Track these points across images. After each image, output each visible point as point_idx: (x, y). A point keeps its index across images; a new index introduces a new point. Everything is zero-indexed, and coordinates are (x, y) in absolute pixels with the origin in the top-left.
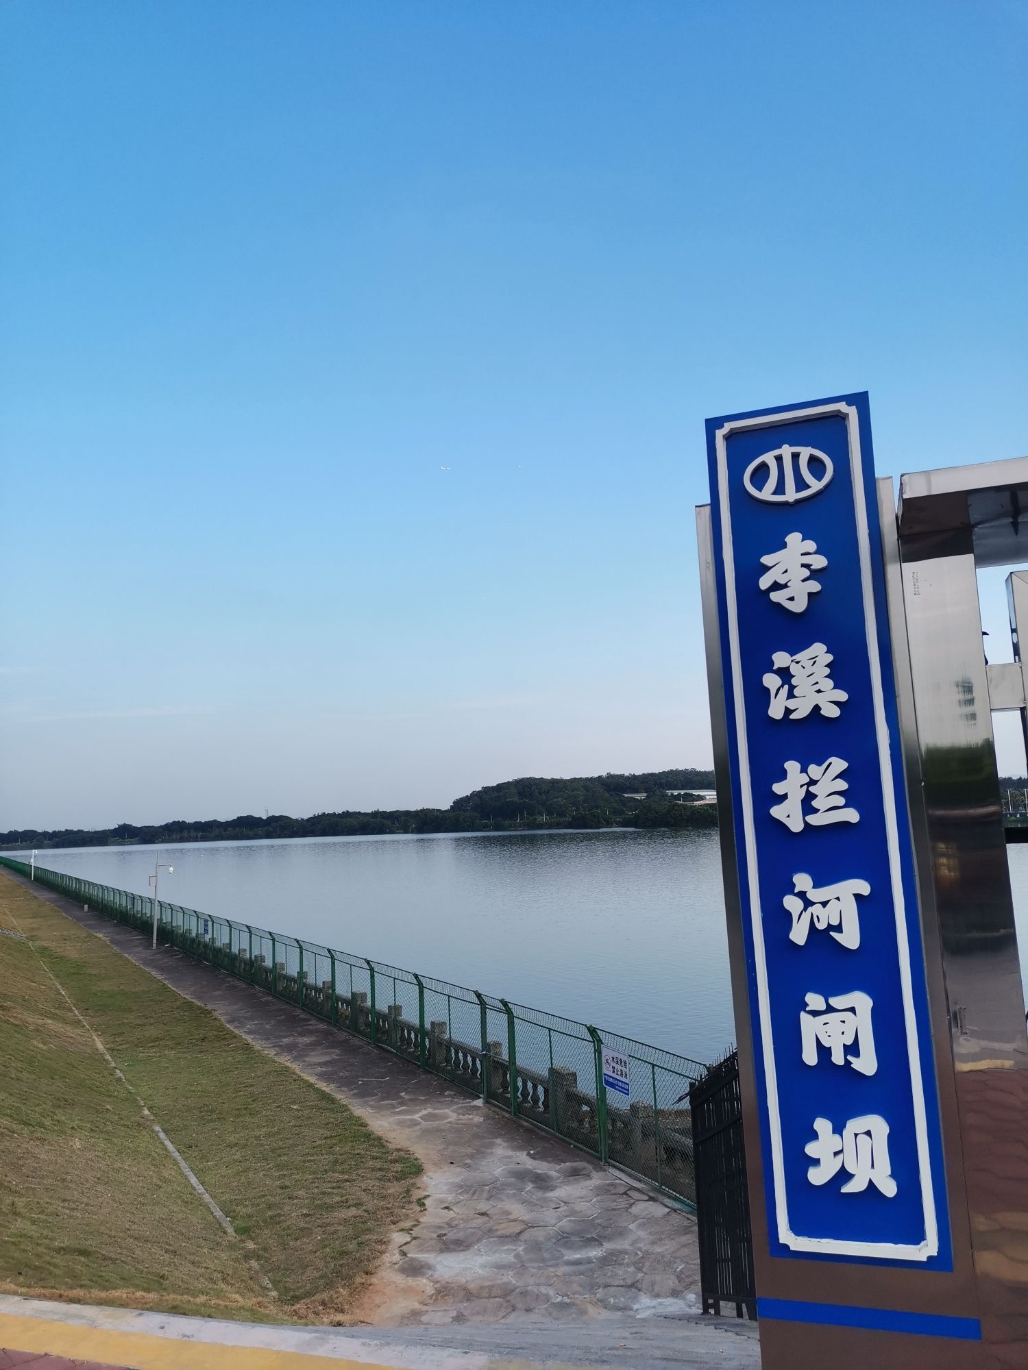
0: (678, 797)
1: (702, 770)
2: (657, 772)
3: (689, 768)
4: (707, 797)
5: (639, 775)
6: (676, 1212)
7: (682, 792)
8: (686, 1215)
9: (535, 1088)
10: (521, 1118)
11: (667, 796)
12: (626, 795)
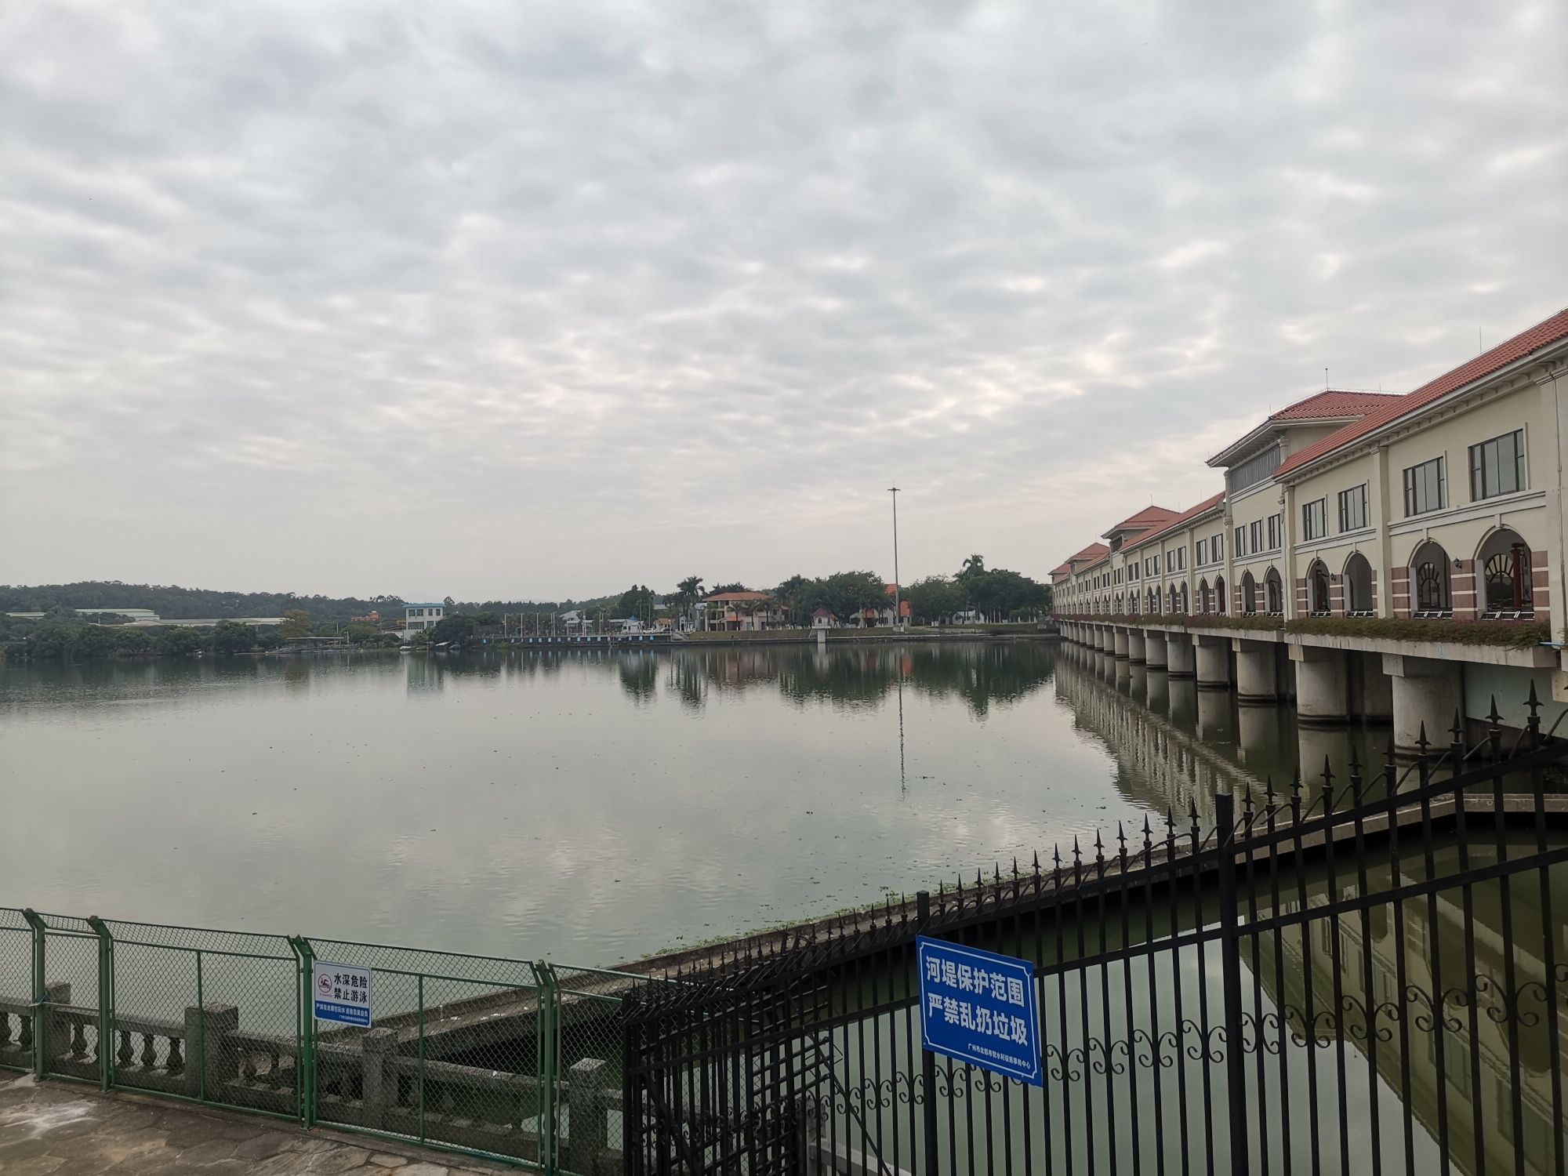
0: (95, 616)
1: (131, 583)
2: (62, 585)
3: (111, 579)
4: (137, 619)
5: (35, 588)
6: (458, 1168)
7: (100, 611)
8: (474, 1169)
9: (149, 1041)
10: (121, 1091)
11: (76, 616)
12: (11, 615)
